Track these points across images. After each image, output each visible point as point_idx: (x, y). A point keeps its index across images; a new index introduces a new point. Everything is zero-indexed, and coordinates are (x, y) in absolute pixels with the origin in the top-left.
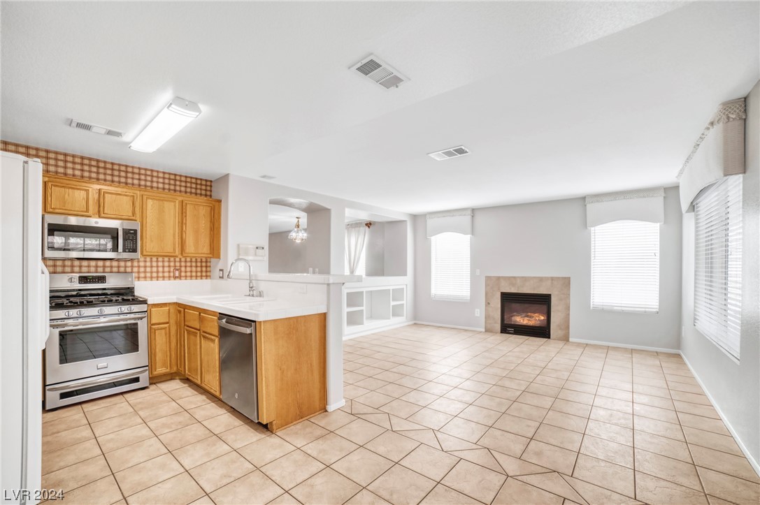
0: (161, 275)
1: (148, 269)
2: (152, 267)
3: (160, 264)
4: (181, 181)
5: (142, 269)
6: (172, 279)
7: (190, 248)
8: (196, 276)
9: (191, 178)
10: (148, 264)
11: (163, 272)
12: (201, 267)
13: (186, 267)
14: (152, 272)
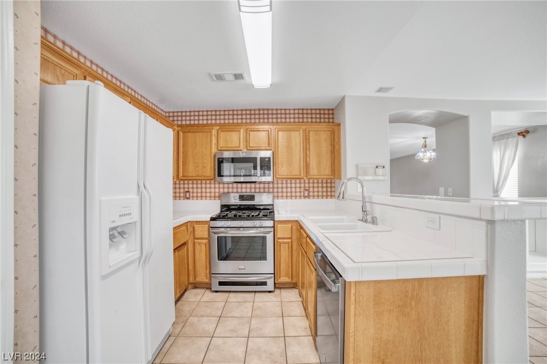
0: (294, 194)
1: (285, 190)
2: (287, 188)
3: (293, 185)
4: (307, 114)
5: (280, 190)
6: (303, 198)
7: (314, 171)
8: (323, 196)
9: (316, 109)
10: (284, 185)
11: (296, 192)
12: (327, 187)
13: (313, 187)
14: (287, 192)
